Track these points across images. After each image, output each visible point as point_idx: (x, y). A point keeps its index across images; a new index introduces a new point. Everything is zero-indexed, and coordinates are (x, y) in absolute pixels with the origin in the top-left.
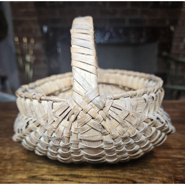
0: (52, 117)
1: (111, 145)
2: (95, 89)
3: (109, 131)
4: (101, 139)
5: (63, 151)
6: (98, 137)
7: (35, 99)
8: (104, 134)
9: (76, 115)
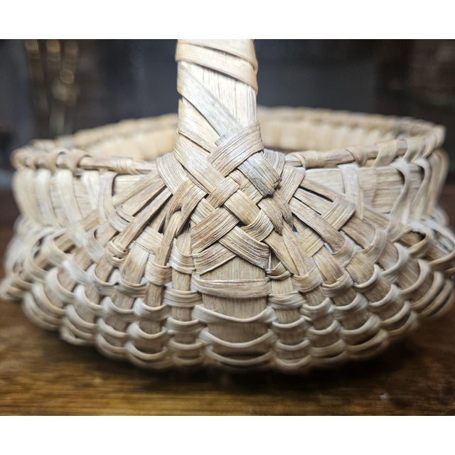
0: (111, 221)
1: (296, 312)
2: (250, 131)
3: (290, 266)
4: (264, 294)
5: (143, 329)
6: (254, 285)
7: (64, 167)
8: (276, 278)
9: (188, 213)
